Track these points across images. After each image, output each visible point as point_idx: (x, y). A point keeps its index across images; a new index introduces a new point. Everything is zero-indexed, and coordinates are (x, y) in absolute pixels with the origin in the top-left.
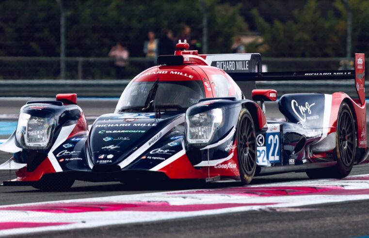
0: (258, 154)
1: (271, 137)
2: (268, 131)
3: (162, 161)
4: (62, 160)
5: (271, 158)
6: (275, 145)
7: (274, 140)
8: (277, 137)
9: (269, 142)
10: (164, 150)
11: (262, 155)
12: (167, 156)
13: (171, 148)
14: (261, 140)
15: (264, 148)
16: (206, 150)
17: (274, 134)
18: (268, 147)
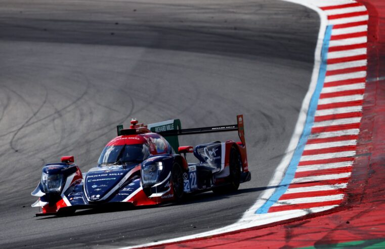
0: (184, 184)
1: (192, 174)
2: (190, 171)
3: (128, 196)
4: (71, 199)
5: (192, 187)
6: (194, 178)
7: (193, 175)
8: (195, 173)
9: (191, 177)
10: (127, 188)
11: (187, 185)
12: (130, 193)
13: (131, 187)
14: (186, 176)
15: (188, 181)
16: (155, 187)
17: (193, 172)
18: (190, 180)
